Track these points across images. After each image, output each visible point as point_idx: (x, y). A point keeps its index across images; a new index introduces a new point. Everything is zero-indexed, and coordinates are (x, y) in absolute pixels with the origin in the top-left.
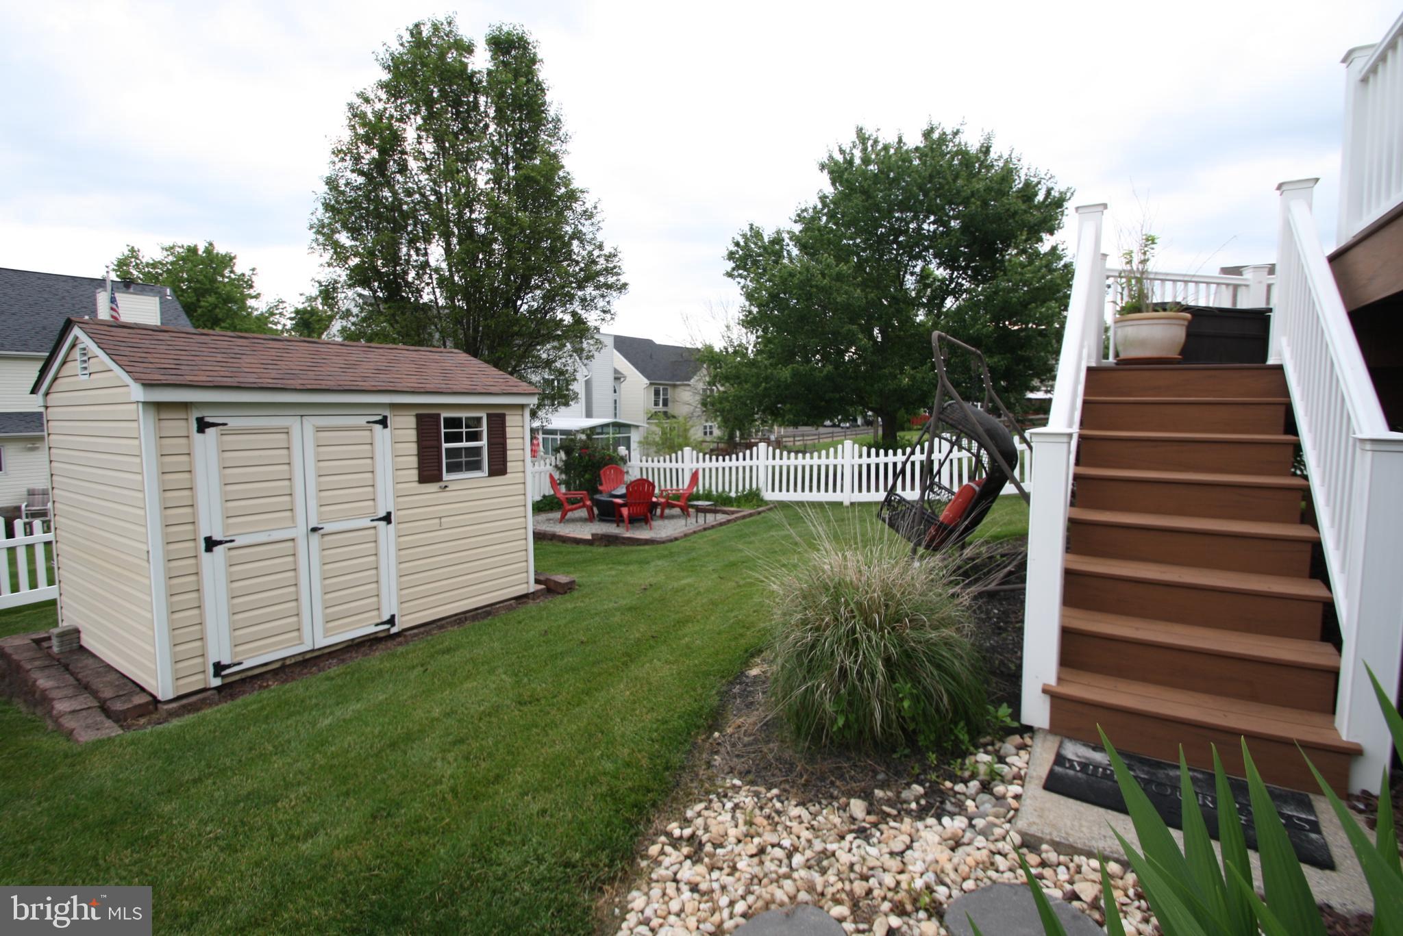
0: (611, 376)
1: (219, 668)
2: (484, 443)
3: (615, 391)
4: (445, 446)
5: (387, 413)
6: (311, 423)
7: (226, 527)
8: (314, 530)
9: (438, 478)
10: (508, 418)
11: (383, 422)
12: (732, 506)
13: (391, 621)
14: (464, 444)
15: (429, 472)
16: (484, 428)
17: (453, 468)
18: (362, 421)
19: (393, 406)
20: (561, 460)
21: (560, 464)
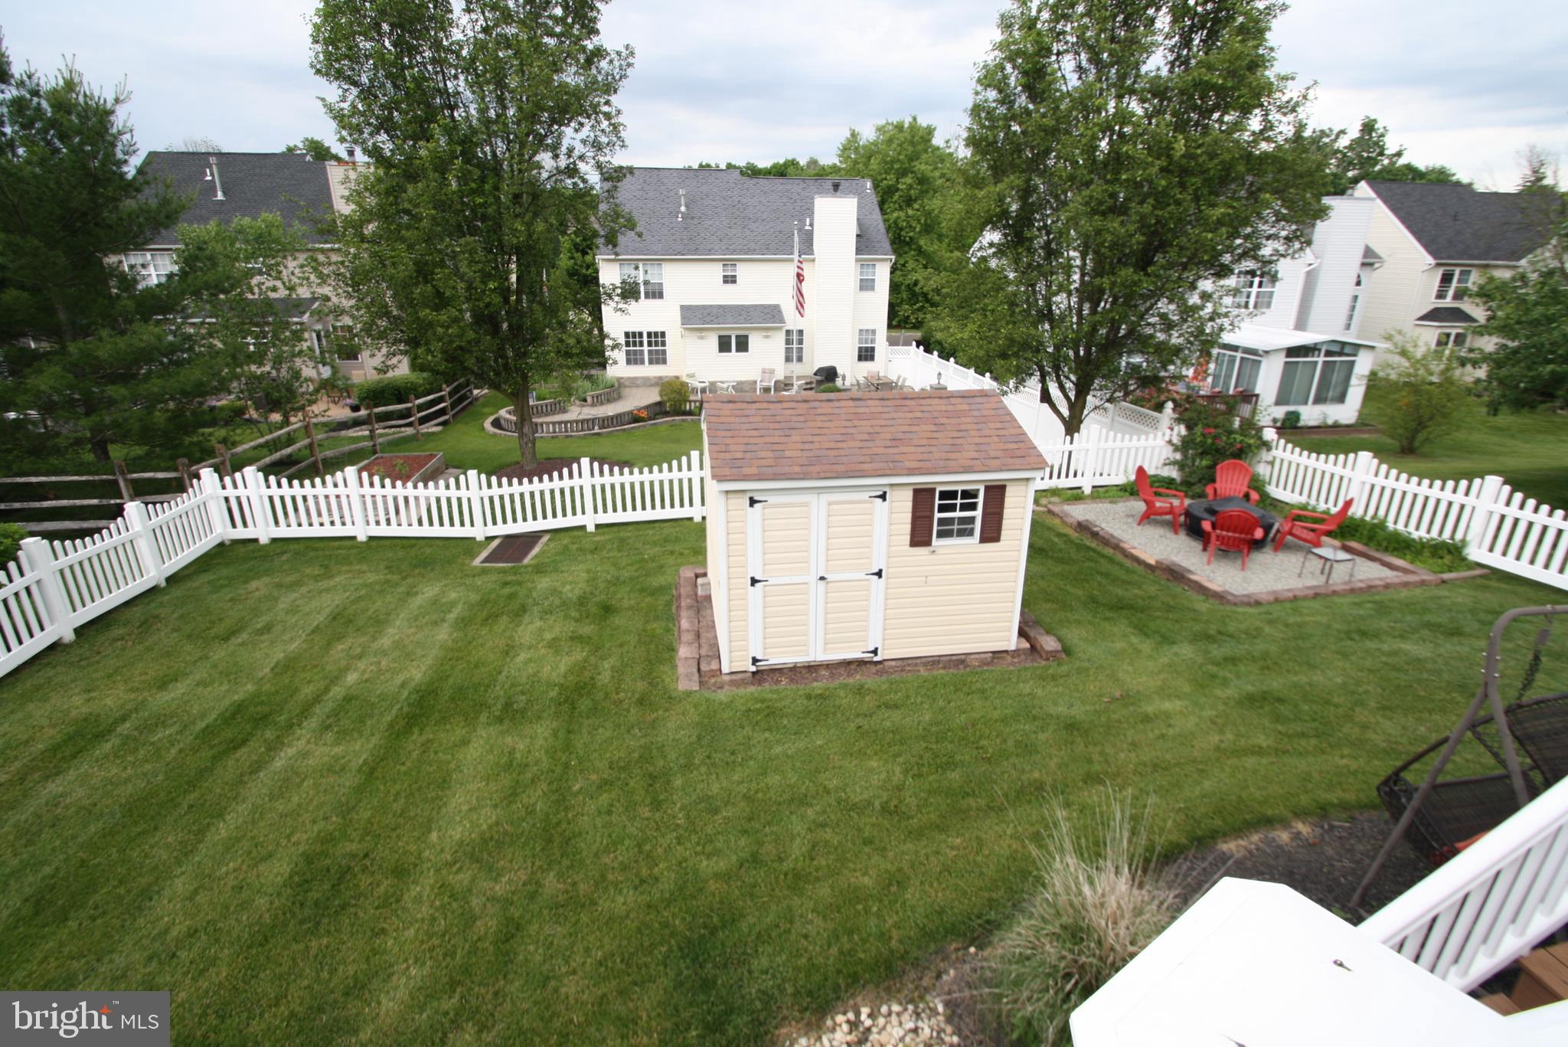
0: (1358, 257)
1: (755, 661)
2: (978, 513)
3: (1358, 283)
4: (937, 515)
5: (887, 489)
6: (825, 498)
7: (764, 571)
8: (822, 578)
9: (928, 543)
10: (1008, 489)
11: (883, 497)
12: (1403, 557)
13: (875, 652)
14: (958, 514)
15: (920, 537)
16: (980, 500)
17: (941, 535)
18: (865, 496)
19: (892, 485)
20: (1179, 435)
21: (1176, 440)
